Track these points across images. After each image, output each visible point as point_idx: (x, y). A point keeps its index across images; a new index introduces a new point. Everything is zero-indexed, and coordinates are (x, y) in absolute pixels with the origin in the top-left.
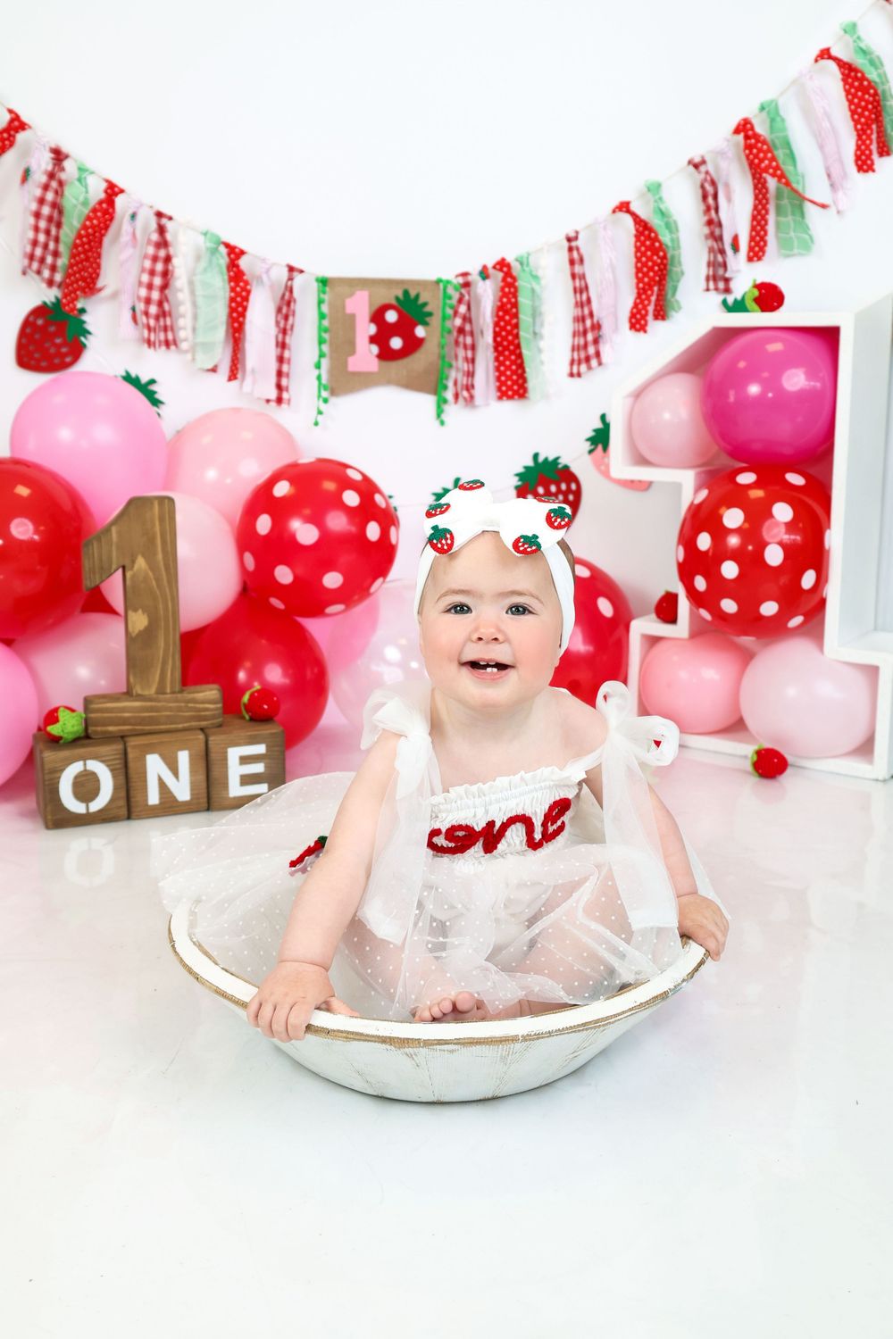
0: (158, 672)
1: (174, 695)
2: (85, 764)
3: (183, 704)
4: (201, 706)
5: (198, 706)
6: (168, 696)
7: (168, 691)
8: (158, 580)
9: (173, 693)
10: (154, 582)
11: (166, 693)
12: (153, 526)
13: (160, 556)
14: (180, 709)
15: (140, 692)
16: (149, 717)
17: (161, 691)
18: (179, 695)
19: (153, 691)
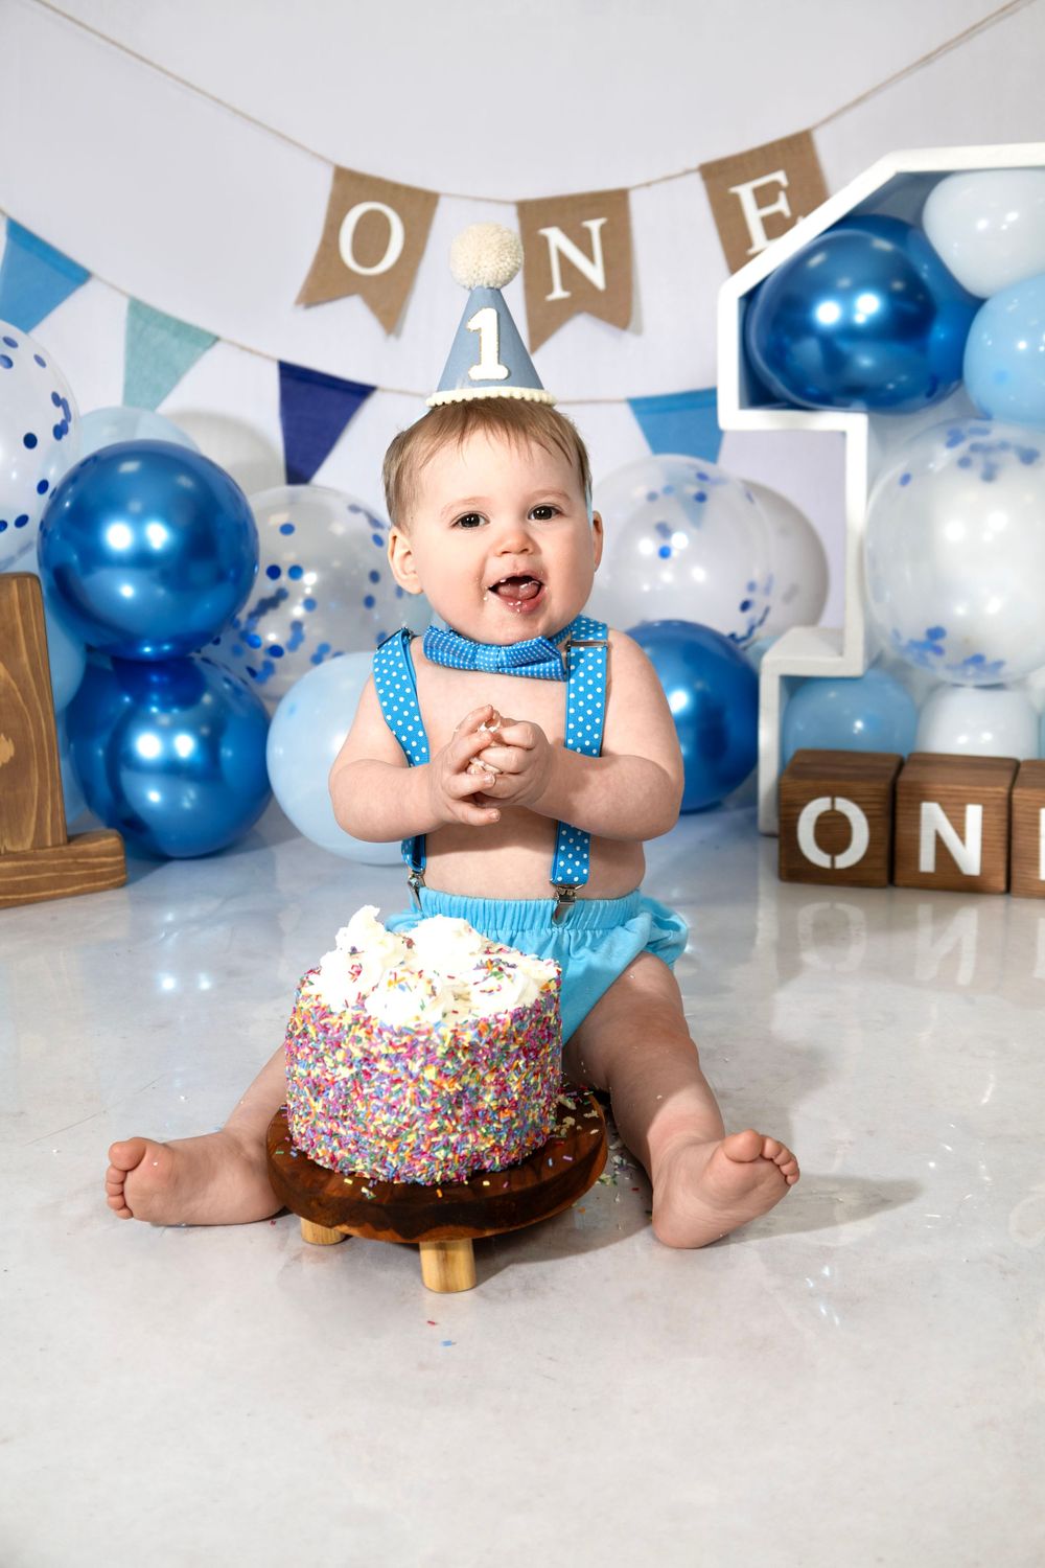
0: (34, 819)
1: (58, 849)
2: (833, 803)
3: (70, 861)
4: (96, 860)
5: (90, 860)
6: (49, 850)
7: (49, 843)
8: (23, 692)
9: (54, 846)
10: (19, 695)
11: (47, 847)
12: (13, 615)
13: (25, 658)
14: (66, 868)
15: (9, 848)
16: (26, 881)
17: (39, 843)
18: (64, 848)
19: (27, 845)
